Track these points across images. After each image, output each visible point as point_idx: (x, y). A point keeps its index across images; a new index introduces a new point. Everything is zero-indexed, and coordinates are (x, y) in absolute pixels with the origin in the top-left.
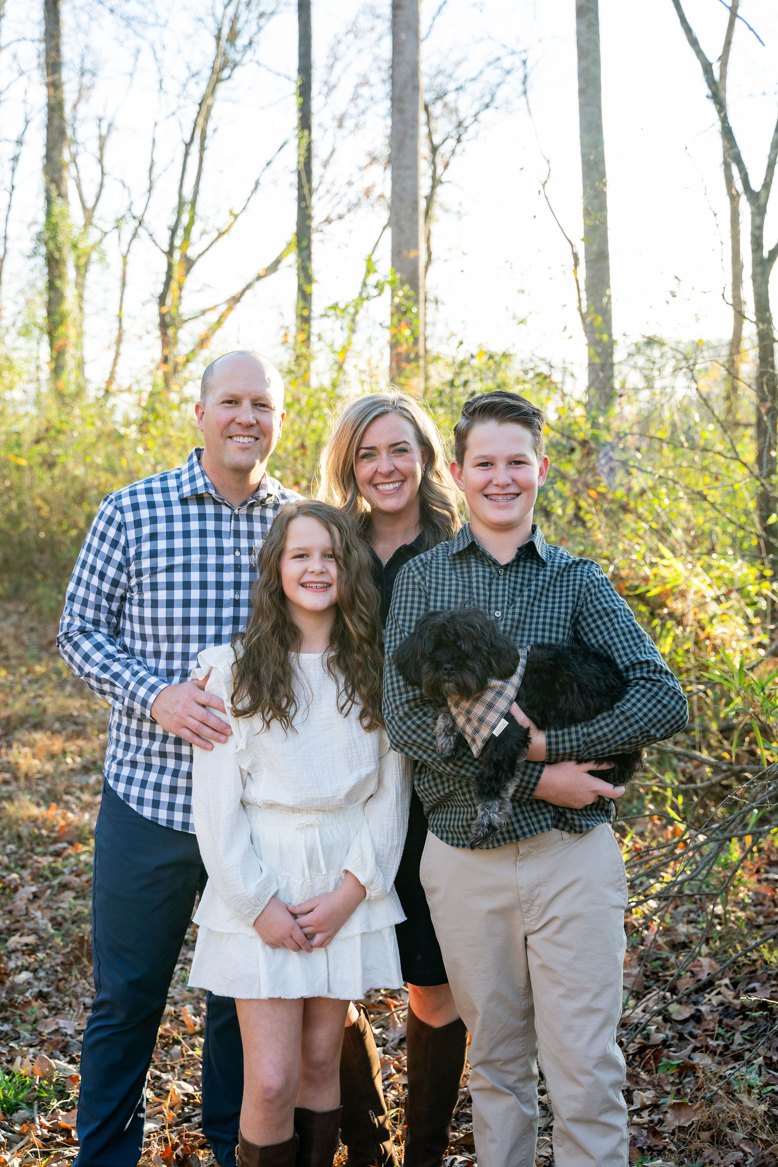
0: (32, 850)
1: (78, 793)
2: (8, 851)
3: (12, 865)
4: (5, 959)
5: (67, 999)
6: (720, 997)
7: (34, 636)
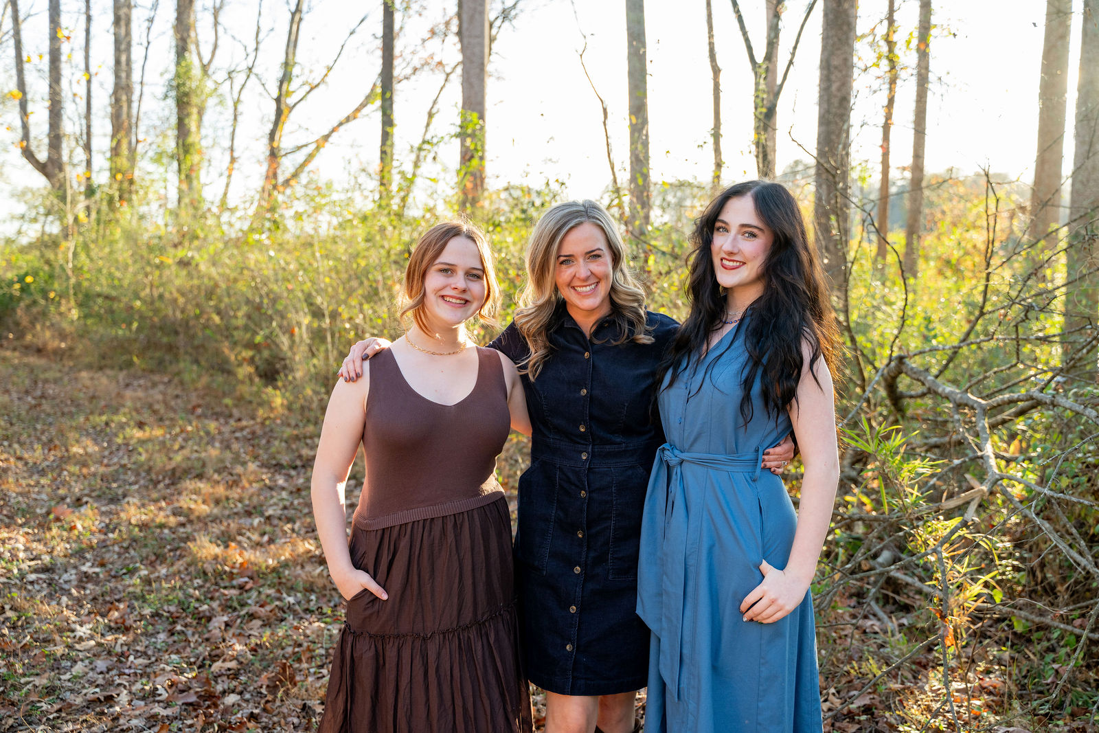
0: (216, 584)
1: (248, 534)
2: (196, 585)
3: (202, 598)
4: (213, 682)
5: (275, 719)
6: (828, 703)
7: (179, 401)
